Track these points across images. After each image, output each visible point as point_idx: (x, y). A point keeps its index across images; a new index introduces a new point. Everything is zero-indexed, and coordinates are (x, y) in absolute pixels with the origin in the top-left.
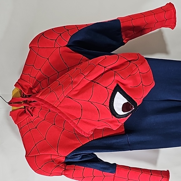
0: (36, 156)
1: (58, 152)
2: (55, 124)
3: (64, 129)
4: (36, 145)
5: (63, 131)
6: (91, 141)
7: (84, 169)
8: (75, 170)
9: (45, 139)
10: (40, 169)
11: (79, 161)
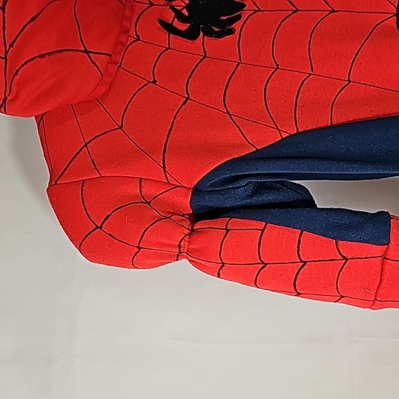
0: (84, 181)
1: (164, 168)
2: (154, 82)
3: (188, 98)
4: (86, 145)
5: (184, 103)
6: (286, 138)
7: (263, 230)
8: (228, 231)
9: (121, 128)
10: (97, 227)
11: (244, 203)
